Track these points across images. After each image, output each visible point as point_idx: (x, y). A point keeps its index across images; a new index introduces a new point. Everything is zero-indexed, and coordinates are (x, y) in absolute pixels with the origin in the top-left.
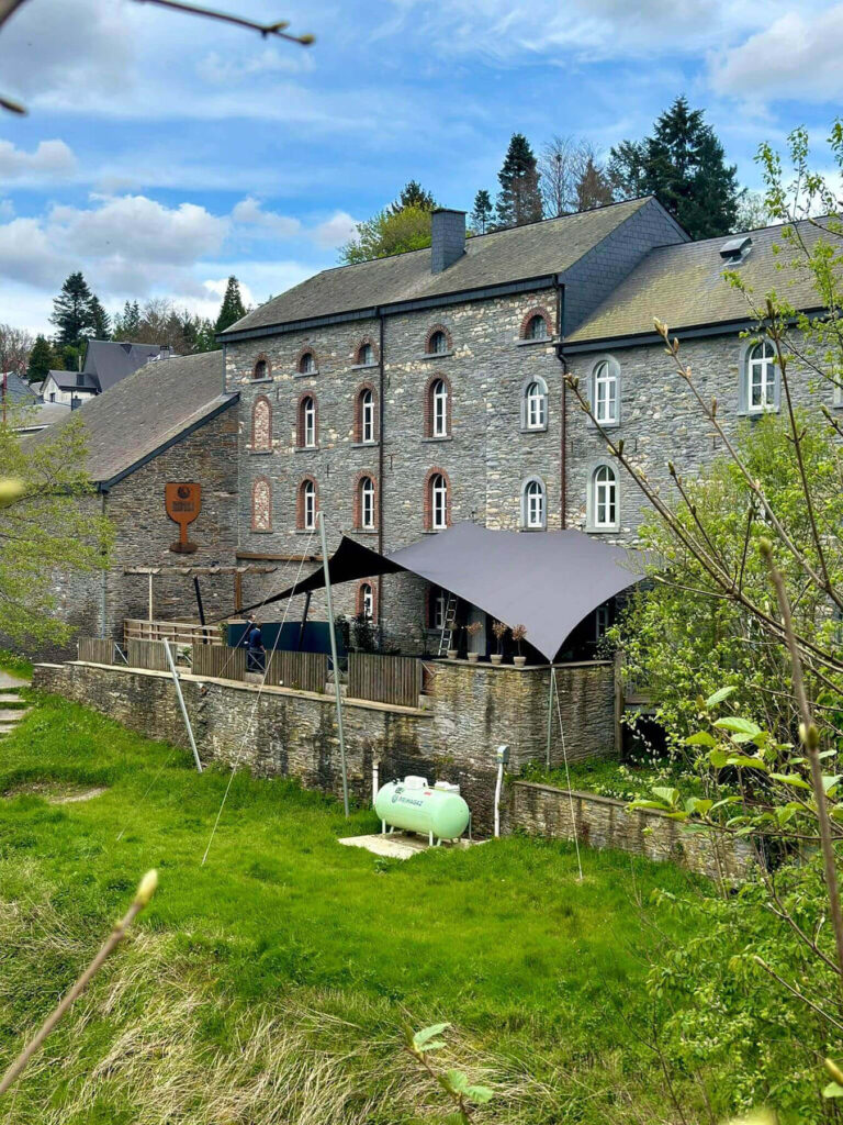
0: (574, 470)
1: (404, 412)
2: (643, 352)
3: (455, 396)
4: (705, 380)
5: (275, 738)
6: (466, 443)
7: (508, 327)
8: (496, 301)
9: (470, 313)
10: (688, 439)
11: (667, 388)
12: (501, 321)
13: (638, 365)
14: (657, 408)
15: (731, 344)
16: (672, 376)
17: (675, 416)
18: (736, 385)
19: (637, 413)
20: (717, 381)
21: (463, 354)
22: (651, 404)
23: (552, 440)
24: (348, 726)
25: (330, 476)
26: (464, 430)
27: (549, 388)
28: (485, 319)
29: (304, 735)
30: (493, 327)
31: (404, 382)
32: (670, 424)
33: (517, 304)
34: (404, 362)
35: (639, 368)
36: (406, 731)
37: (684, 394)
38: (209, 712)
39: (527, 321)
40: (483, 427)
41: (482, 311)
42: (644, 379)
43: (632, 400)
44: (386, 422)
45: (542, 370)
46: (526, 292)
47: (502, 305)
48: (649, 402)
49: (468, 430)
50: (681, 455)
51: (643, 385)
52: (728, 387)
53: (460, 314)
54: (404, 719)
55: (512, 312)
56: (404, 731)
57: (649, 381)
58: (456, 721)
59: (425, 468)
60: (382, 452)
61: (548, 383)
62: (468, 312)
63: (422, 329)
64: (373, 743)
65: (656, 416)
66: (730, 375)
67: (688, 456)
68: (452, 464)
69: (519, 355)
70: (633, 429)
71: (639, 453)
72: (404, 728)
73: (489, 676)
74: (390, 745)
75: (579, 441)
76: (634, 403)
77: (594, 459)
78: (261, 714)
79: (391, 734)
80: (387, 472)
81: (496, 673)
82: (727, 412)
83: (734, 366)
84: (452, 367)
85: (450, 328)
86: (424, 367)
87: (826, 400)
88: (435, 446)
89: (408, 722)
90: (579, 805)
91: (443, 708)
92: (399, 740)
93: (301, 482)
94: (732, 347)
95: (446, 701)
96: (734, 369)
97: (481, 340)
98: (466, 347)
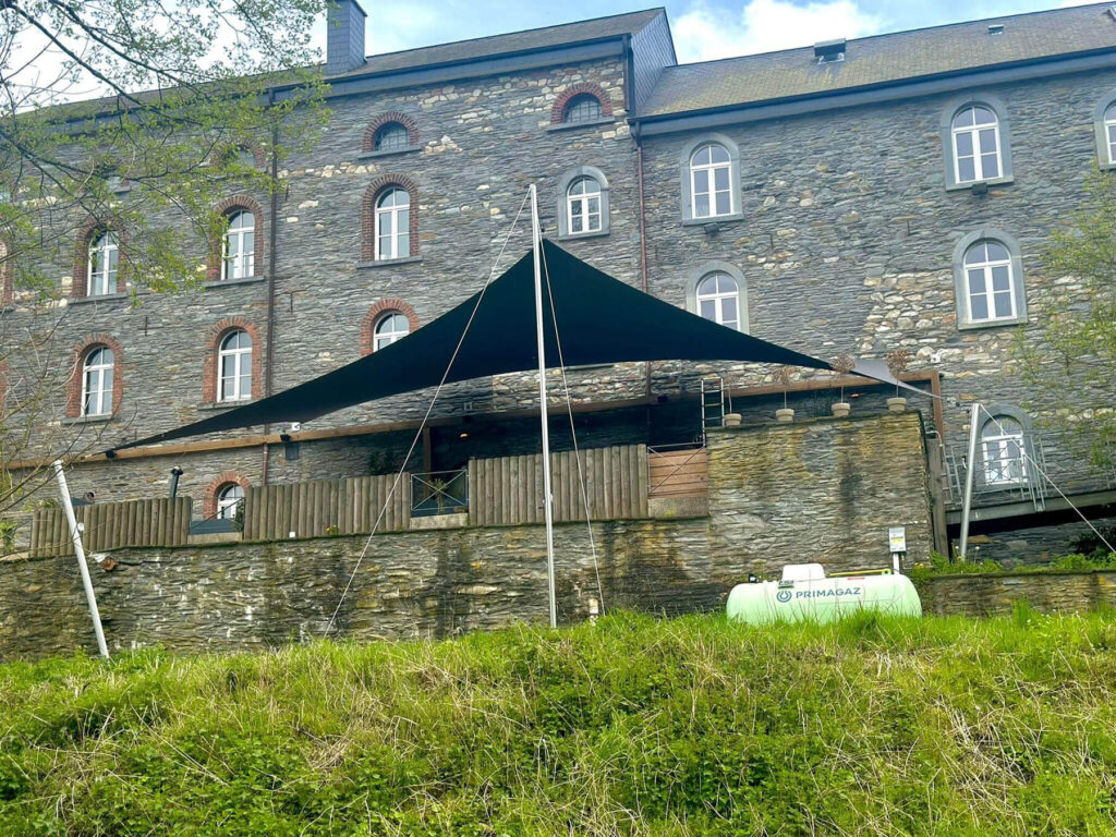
0: (661, 282)
1: (318, 232)
2: (778, 127)
3: (424, 204)
4: (884, 154)
5: (317, 613)
6: (450, 263)
7: (527, 110)
8: (502, 80)
9: (454, 97)
10: (863, 226)
11: (819, 167)
12: (514, 103)
13: (769, 144)
14: (806, 193)
15: (923, 109)
16: (827, 153)
17: (837, 200)
18: (938, 156)
19: (770, 201)
20: (905, 154)
21: (441, 149)
22: (795, 189)
23: (620, 246)
24: (512, 559)
25: (150, 332)
26: (446, 246)
27: (610, 181)
28: (483, 103)
29: (396, 595)
30: (498, 111)
31: (320, 191)
32: (830, 210)
33: (542, 82)
34: (320, 165)
35: (771, 148)
36: (653, 545)
37: (850, 173)
38: (119, 601)
39: (564, 101)
40: (484, 240)
41: (477, 93)
42: (782, 160)
43: (761, 186)
44: (280, 248)
45: (596, 160)
46: (559, 66)
47: (513, 85)
48: (791, 186)
49: (455, 247)
50: (853, 247)
51: (777, 167)
52: (925, 159)
53: (436, 98)
54: (649, 528)
55: (536, 91)
56: (649, 546)
57: (790, 161)
58: (766, 514)
59: (365, 303)
60: (272, 288)
61: (607, 175)
62: (451, 95)
63: (357, 121)
64: (575, 577)
65: (805, 203)
66: (926, 145)
67: (864, 247)
68: (422, 293)
69: (551, 144)
70: (766, 222)
71: (777, 251)
72: (648, 542)
73: (843, 432)
74: (620, 573)
75: (669, 243)
76: (764, 190)
77: (698, 265)
78: (274, 578)
79: (620, 557)
80: (281, 316)
81: (856, 425)
82: (927, 189)
83: (932, 134)
84: (417, 167)
85: (416, 117)
86: (361, 170)
87: (1085, 163)
88: (384, 272)
89: (655, 532)
90: (1095, 584)
91: (733, 499)
92: (639, 564)
93: (80, 348)
94: (927, 113)
95: (739, 486)
96: (931, 139)
97: (477, 129)
98: (445, 139)
